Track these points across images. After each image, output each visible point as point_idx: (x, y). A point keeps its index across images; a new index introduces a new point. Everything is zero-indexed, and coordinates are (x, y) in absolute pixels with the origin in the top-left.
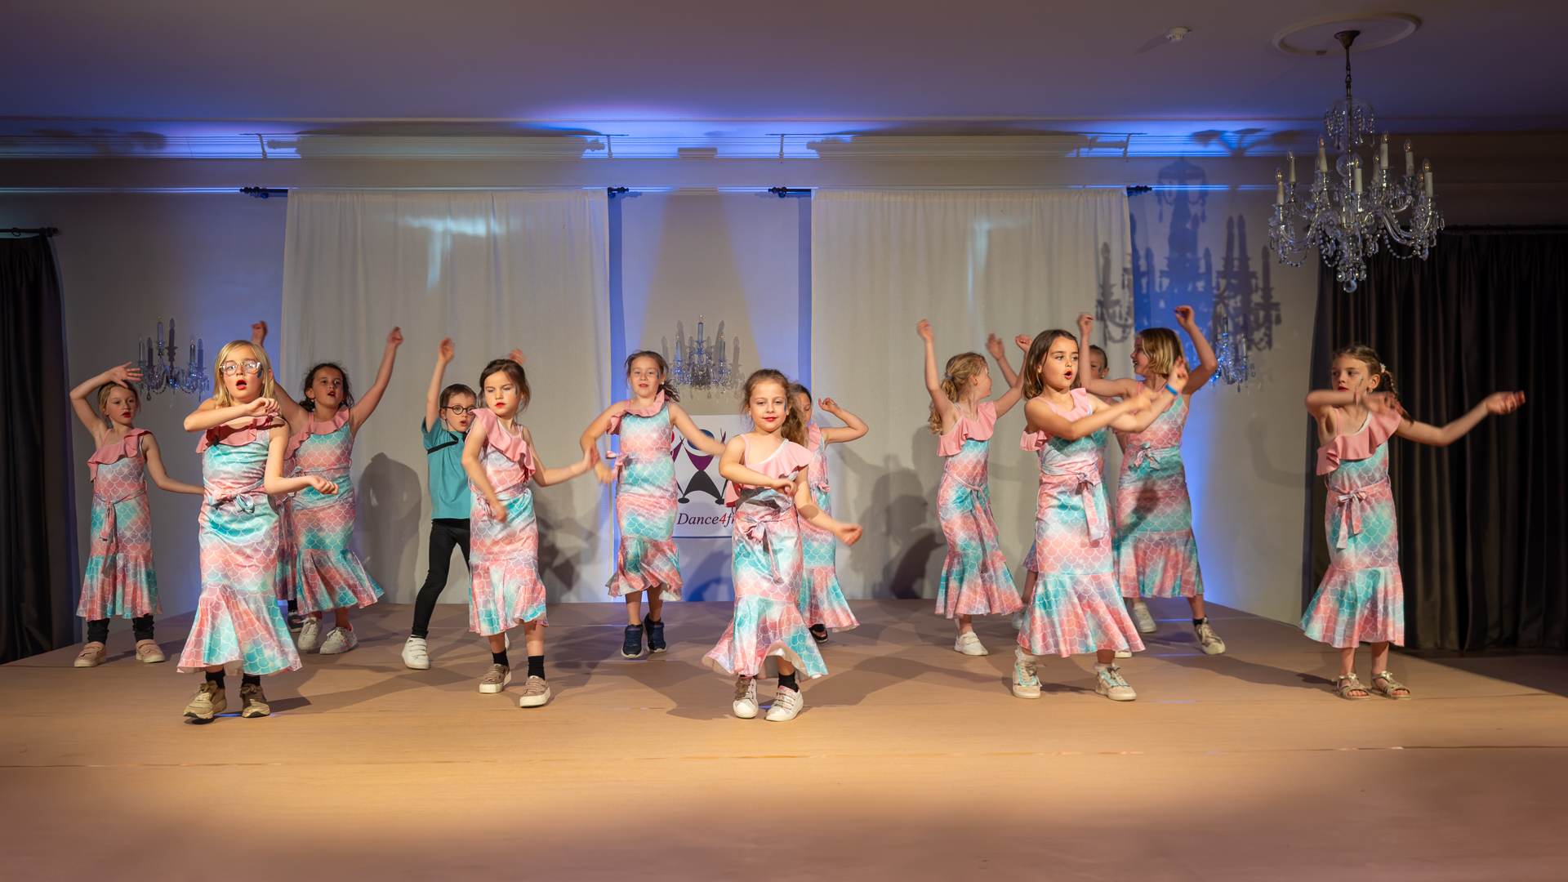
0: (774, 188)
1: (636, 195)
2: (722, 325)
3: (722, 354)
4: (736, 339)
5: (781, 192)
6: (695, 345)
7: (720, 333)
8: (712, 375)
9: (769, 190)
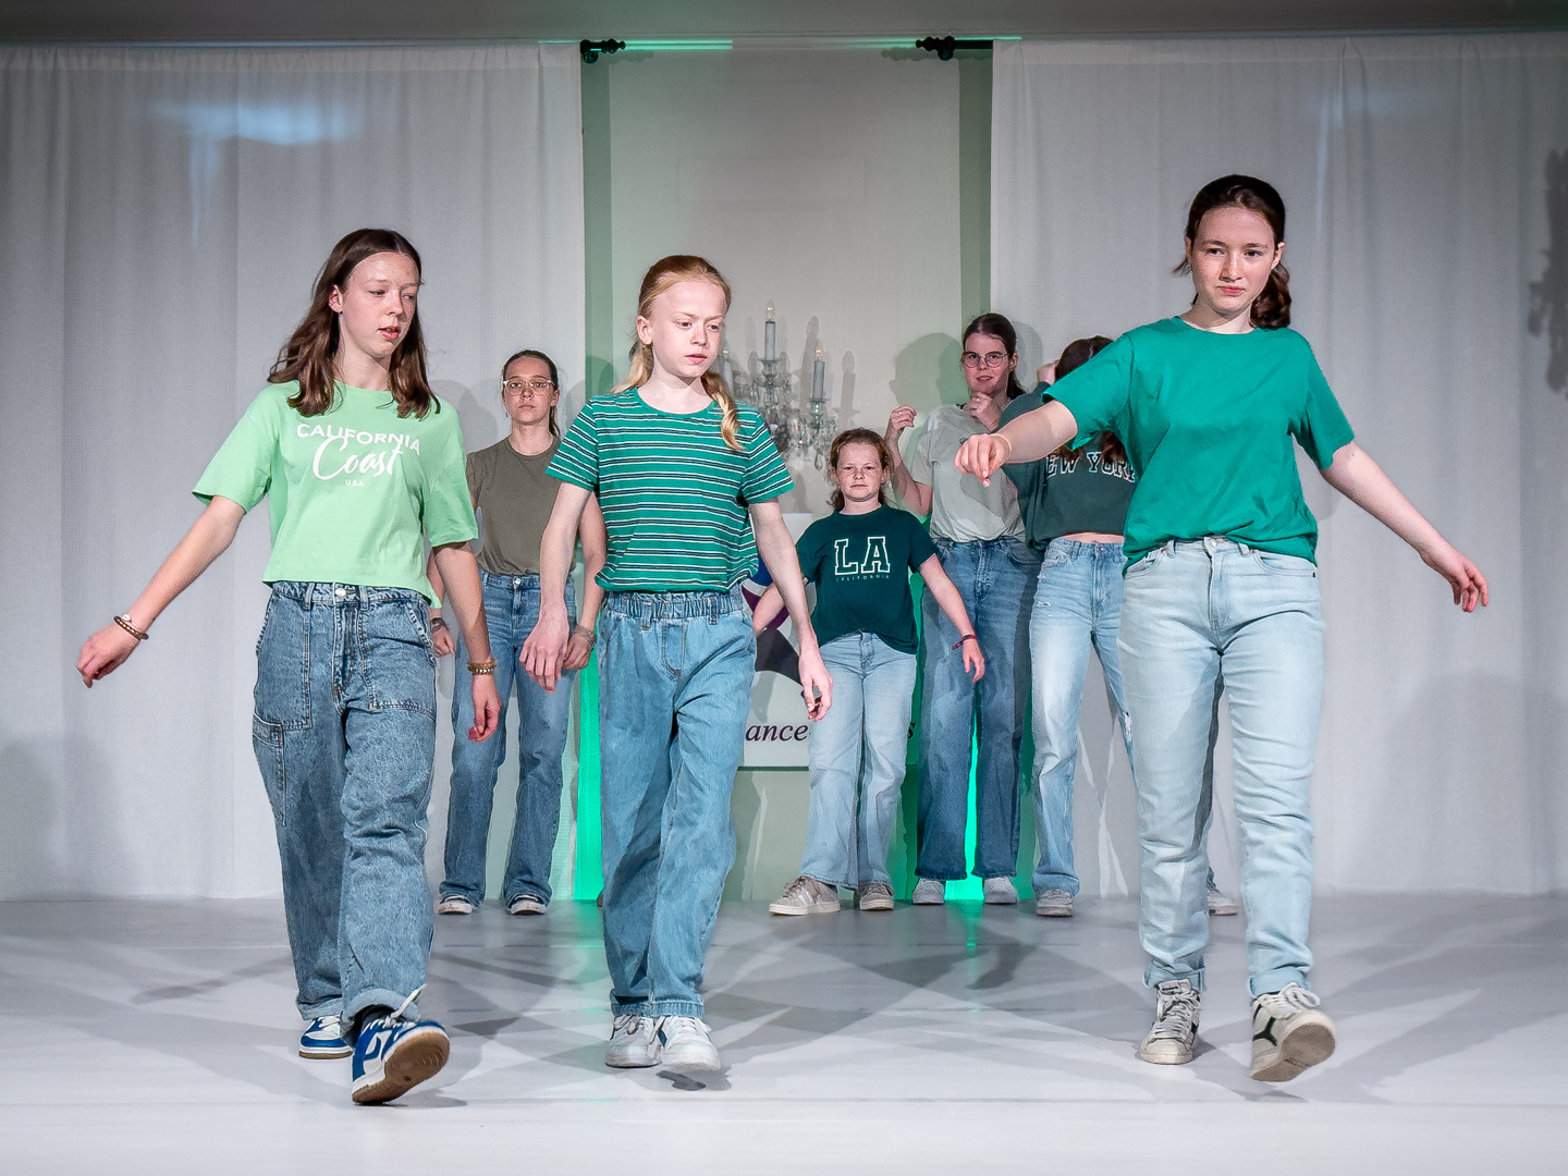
0: (929, 39)
1: (639, 57)
2: (814, 324)
3: (818, 388)
4: (848, 358)
5: (944, 48)
6: (761, 367)
7: (812, 343)
8: (794, 431)
9: (919, 44)
